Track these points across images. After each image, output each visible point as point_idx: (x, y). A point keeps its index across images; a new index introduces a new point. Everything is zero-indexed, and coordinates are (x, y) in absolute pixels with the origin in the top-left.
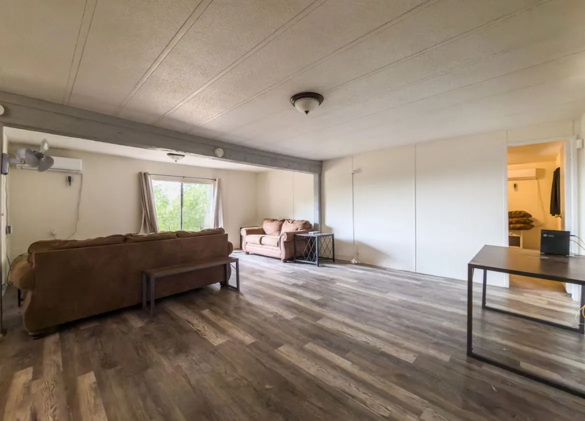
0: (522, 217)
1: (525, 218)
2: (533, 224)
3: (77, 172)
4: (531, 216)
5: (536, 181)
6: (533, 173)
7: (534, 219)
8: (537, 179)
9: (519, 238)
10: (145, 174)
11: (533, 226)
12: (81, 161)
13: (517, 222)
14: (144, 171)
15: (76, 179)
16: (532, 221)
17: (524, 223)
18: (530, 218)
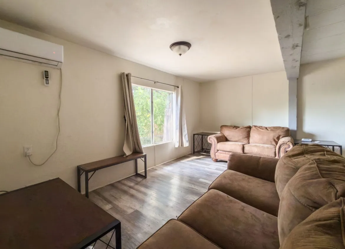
3: (57, 65)
10: (127, 75)
12: (63, 47)
14: (126, 72)
15: (54, 75)
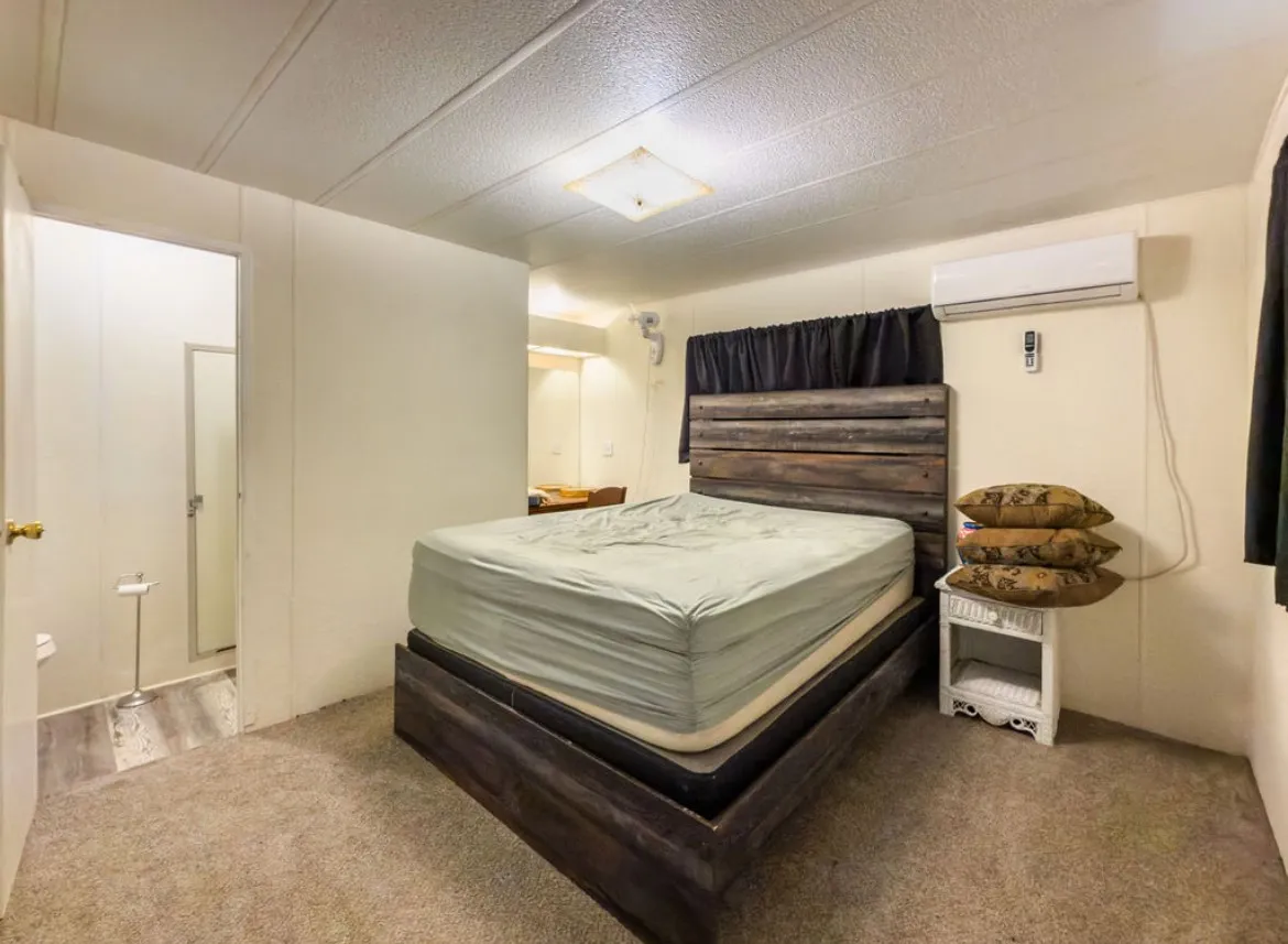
0: (1056, 525)
1: (1071, 534)
2: (1113, 565)
4: (1108, 517)
5: (1140, 308)
6: (1119, 263)
7: (1126, 532)
8: (1140, 297)
9: (1035, 649)
11: (1116, 581)
13: (1028, 557)
16: (1111, 549)
17: (1065, 562)
18: (1101, 531)
